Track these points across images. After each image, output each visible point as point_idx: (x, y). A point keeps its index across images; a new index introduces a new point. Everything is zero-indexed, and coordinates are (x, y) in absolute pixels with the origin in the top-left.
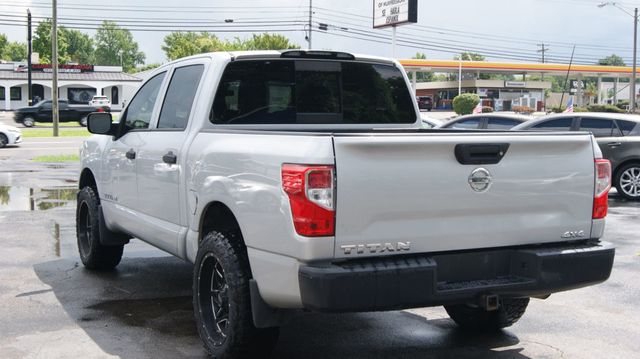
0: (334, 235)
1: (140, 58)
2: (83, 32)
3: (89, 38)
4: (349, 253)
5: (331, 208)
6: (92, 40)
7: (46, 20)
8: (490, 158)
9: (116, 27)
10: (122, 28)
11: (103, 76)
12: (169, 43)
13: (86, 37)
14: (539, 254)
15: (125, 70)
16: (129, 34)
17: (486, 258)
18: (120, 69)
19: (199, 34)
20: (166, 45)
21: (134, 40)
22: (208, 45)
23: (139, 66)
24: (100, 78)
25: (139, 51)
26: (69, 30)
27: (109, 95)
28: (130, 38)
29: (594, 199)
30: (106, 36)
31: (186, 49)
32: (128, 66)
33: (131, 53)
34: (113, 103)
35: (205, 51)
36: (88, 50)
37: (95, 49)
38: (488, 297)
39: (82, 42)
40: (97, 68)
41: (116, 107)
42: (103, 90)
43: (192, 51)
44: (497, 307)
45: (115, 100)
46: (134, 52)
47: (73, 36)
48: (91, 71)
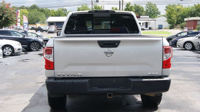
0: (54, 69)
1: (159, 13)
2: (141, 6)
4: (60, 76)
5: (52, 61)
6: (144, 8)
7: (129, 3)
8: (113, 46)
9: (152, 4)
10: (154, 4)
11: (143, 19)
12: (167, 8)
13: (142, 7)
14: (132, 80)
15: (150, 17)
16: (156, 6)
17: (114, 80)
18: (148, 17)
19: (177, 5)
20: (166, 9)
21: (157, 8)
22: (179, 8)
23: (159, 15)
24: (142, 20)
25: (159, 11)
26: (137, 5)
27: (145, 25)
28: (156, 7)
29: (163, 61)
30: (149, 7)
31: (171, 10)
32: (155, 16)
33: (156, 11)
34: (146, 27)
35: (178, 10)
36: (142, 11)
37: (145, 10)
38: (108, 94)
39: (141, 9)
40: (141, 17)
41: (146, 29)
42: (143, 23)
43: (173, 10)
44: (112, 97)
45: (147, 27)
46: (157, 11)
47: (138, 7)
48: (140, 17)
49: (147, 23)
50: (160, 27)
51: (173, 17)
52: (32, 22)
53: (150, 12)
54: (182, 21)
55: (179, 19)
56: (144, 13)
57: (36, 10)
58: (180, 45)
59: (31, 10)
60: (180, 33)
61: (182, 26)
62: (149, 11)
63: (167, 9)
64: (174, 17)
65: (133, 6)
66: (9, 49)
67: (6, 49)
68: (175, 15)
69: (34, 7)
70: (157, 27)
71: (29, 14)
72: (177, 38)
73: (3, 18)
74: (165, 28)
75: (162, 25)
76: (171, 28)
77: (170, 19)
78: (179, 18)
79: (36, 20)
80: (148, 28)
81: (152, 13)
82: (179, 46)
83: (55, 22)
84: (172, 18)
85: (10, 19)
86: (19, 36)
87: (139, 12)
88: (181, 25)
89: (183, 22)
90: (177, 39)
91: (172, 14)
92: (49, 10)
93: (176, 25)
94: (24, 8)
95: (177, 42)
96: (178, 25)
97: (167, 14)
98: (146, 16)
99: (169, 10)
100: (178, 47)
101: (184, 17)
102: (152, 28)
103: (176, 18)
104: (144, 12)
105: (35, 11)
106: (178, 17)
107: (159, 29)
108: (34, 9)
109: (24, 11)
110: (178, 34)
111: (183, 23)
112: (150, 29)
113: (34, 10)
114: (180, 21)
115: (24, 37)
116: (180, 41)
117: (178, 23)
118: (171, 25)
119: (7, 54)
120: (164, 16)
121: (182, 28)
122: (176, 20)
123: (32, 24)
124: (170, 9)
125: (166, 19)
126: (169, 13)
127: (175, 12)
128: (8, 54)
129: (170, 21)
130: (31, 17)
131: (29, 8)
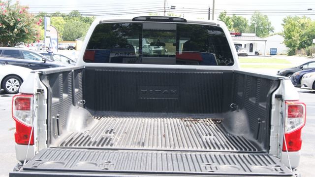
1: (272, 30)
2: (244, 17)
3: (247, 20)
5: (31, 125)
7: (224, 11)
9: (261, 14)
11: (246, 38)
12: (285, 22)
13: (245, 19)
16: (267, 17)
19: (301, 17)
20: (283, 23)
21: (269, 21)
22: (304, 22)
23: (271, 33)
24: (244, 39)
25: (271, 26)
26: (237, 16)
27: (248, 48)
28: (267, 20)
30: (255, 19)
31: (292, 24)
32: (265, 33)
33: (267, 27)
34: (250, 52)
35: (303, 25)
36: (245, 26)
37: (249, 24)
39: (243, 22)
40: (243, 34)
41: (251, 54)
42: (245, 45)
43: (295, 26)
45: (251, 50)
46: (269, 27)
47: (238, 19)
48: (240, 35)
49: (251, 45)
50: (273, 53)
51: (294, 36)
52: (70, 38)
53: (258, 28)
54: (310, 43)
55: (304, 41)
56: (247, 29)
57: (78, 18)
58: (306, 84)
59: (69, 19)
60: (307, 64)
61: (309, 51)
62: (256, 26)
63: (285, 24)
64: (296, 36)
65: (231, 16)
66: (15, 81)
67: (9, 81)
68: (298, 33)
69: (75, 14)
70: (268, 51)
71: (66, 24)
72: (302, 72)
73: (16, 30)
74: (281, 54)
75: (276, 49)
76: (291, 54)
77: (289, 39)
78: (304, 39)
79: (77, 34)
80: (253, 53)
81: (261, 30)
82: (306, 86)
84: (293, 38)
85: (27, 32)
86: (37, 59)
87: (240, 27)
88: (307, 49)
89: (310, 45)
90: (302, 74)
91: (293, 31)
93: (299, 49)
94: (60, 15)
95: (303, 79)
96: (302, 49)
97: (285, 32)
98: (251, 33)
99: (289, 25)
100: (303, 87)
101: (311, 36)
102: (260, 53)
103: (299, 38)
104: (247, 27)
105: (76, 21)
106: (303, 36)
107: (271, 55)
108: (75, 18)
109: (59, 20)
110: (303, 65)
111: (310, 47)
112: (257, 54)
113: (74, 20)
114: (305, 43)
115: (45, 62)
116: (307, 77)
117: (302, 46)
118: (291, 50)
119: (11, 91)
120: (280, 34)
121: (309, 54)
122: (299, 42)
123: (70, 40)
124: (289, 23)
125: (282, 39)
126: (288, 29)
127: (297, 28)
128: (13, 90)
129: (290, 42)
130: (69, 30)
131: (68, 15)
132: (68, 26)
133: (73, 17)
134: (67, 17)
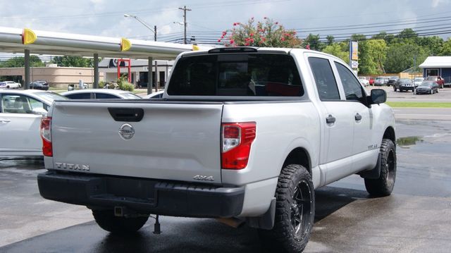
0: (52, 156)
4: (60, 167)
5: (50, 141)
38: (115, 207)
44: (121, 215)
52: (396, 69)
57: (412, 40)
59: (399, 41)
69: (408, 34)
71: (389, 50)
79: (406, 63)
83: (439, 69)
92: (441, 41)
105: (408, 44)
108: (407, 40)
109: (379, 44)
113: (405, 42)
130: (395, 57)
131: (397, 37)
132: (393, 52)
133: (404, 38)
134: (396, 39)
